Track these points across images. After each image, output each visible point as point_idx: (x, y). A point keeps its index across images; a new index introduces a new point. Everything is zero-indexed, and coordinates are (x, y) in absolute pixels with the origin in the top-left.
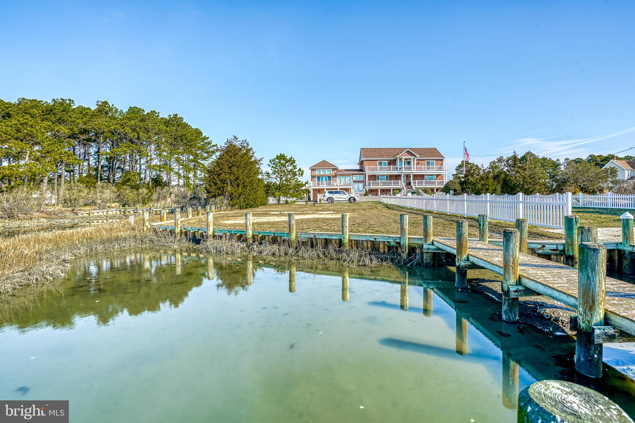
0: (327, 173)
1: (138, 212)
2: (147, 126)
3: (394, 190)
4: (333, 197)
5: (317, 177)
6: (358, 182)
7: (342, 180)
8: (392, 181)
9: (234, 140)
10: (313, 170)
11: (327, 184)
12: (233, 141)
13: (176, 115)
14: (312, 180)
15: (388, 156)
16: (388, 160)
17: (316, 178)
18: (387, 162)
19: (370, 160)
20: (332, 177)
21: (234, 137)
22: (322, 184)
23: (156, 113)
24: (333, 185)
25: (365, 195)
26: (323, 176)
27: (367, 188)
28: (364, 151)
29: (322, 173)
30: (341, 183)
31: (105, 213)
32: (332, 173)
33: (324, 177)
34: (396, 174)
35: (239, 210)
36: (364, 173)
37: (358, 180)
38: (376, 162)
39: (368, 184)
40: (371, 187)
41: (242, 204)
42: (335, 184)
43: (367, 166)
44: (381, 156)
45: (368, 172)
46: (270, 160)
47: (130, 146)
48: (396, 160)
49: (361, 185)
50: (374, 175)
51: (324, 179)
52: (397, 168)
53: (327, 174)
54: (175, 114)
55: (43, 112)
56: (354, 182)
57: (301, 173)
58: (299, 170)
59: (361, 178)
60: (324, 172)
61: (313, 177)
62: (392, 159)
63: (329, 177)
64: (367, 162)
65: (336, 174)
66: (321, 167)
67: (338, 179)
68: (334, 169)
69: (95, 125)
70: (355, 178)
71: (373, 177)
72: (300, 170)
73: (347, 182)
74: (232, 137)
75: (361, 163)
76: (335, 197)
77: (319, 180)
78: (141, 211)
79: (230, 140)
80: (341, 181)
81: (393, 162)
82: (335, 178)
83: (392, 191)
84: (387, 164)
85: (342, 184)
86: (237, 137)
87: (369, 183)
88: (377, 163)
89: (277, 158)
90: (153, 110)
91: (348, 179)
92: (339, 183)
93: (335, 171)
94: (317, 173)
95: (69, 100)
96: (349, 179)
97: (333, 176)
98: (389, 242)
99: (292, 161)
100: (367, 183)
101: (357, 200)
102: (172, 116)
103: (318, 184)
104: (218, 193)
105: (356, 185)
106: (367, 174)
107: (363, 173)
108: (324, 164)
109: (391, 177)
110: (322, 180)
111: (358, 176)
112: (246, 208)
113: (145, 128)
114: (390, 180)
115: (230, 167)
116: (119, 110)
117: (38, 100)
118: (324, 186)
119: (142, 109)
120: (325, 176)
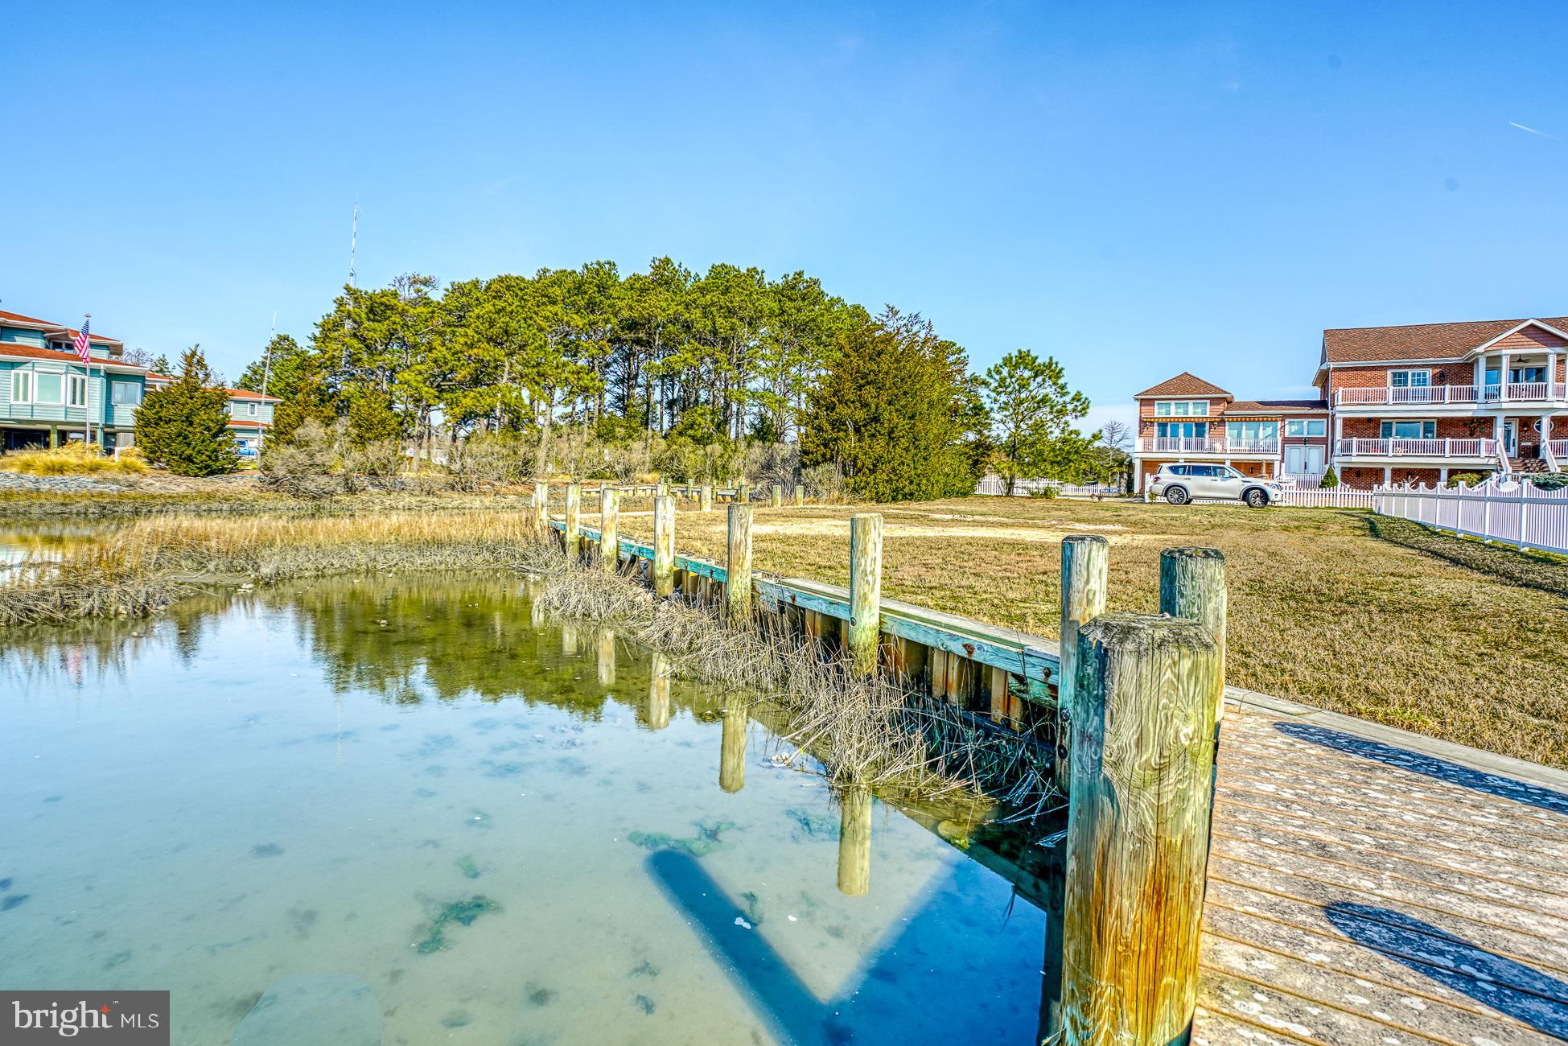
0: (1193, 411)
1: (690, 495)
2: (732, 302)
3: (1452, 473)
4: (1185, 483)
5: (1159, 424)
6: (1305, 441)
7: (1243, 435)
8: (1448, 440)
9: (887, 317)
10: (1145, 401)
11: (1187, 446)
12: (884, 319)
13: (800, 274)
14: (1141, 433)
15: (1435, 352)
16: (1433, 366)
17: (1156, 428)
18: (1429, 372)
19: (1356, 369)
20: (1207, 424)
21: (887, 309)
22: (1176, 446)
23: (757, 273)
24: (1212, 450)
25: (1323, 485)
26: (1177, 421)
27: (1338, 463)
28: (1336, 341)
29: (1174, 411)
30: (1239, 444)
31: (631, 493)
32: (1208, 411)
33: (1181, 425)
34: (1470, 414)
35: (874, 503)
36: (1329, 412)
37: (1305, 435)
38: (1382, 373)
39: (1343, 450)
40: (1354, 459)
41: (881, 489)
42: (1218, 446)
43: (1341, 389)
44: (1405, 354)
45: (1343, 409)
46: (989, 369)
47: (696, 350)
48: (1471, 365)
49: (1315, 454)
50: (1370, 420)
51: (1181, 430)
52: (1473, 395)
53: (1191, 414)
54: (798, 271)
55: (569, 292)
56: (1287, 441)
57: (1079, 408)
58: (1073, 399)
59: (1319, 428)
60: (1181, 410)
61: (1145, 424)
62: (1454, 360)
63: (1200, 426)
64: (1344, 375)
65: (1223, 414)
66: (1173, 394)
67: (1229, 431)
68: (1215, 401)
69: (645, 308)
70: (1294, 428)
71: (1367, 427)
72: (1077, 398)
73: (1261, 443)
74: (884, 310)
75: (1323, 379)
76: (1194, 484)
77: (1164, 434)
78: (695, 494)
79: (879, 317)
80: (1239, 435)
81: (1459, 373)
82: (1220, 429)
83: (1444, 475)
84: (1429, 381)
85: (1244, 447)
86: (896, 309)
87: (1347, 448)
88: (1384, 378)
89: (1007, 361)
90: (751, 267)
91: (1264, 431)
92: (1230, 444)
93: (1221, 408)
94: (1158, 412)
95: (609, 263)
96: (1269, 430)
97: (1212, 423)
98: (1021, 679)
99: (1051, 371)
100: (1338, 445)
101: (1272, 498)
102: (790, 278)
103: (1162, 446)
104: (823, 455)
105: (1295, 454)
106: (1337, 415)
107: (1324, 411)
108: (1185, 386)
109: (1446, 426)
110: (1175, 434)
111: (1306, 422)
112: (894, 499)
113: (728, 307)
114: (1439, 436)
115: (860, 387)
116: (693, 275)
117: (569, 270)
118: (1179, 452)
119: (736, 267)
120: (1185, 420)
